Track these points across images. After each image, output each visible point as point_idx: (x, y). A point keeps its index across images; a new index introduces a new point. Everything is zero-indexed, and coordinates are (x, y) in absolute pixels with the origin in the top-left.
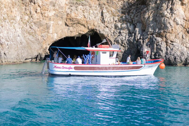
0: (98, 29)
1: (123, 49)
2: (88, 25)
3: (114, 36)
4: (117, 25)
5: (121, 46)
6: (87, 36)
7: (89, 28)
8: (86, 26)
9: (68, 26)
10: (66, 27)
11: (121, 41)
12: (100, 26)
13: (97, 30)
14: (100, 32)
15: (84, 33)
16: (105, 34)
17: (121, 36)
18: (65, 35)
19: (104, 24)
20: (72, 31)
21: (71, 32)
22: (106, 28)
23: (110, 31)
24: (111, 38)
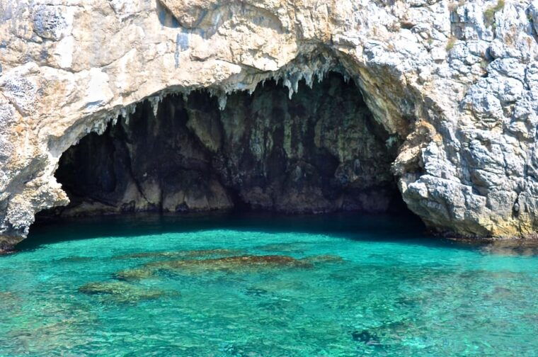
0: (356, 42)
1: (519, 150)
2: (300, 17)
3: (451, 81)
4: (466, 12)
5: (503, 134)
6: (287, 87)
7: (306, 35)
8: (285, 21)
9: (176, 22)
10: (163, 32)
11: (505, 103)
12: (367, 24)
13: (354, 47)
14: (370, 55)
15: (272, 66)
16: (400, 68)
17: (501, 78)
18: (163, 81)
19: (393, 12)
20: (202, 57)
21: (198, 59)
22: (405, 32)
23: (429, 50)
24: (436, 90)
